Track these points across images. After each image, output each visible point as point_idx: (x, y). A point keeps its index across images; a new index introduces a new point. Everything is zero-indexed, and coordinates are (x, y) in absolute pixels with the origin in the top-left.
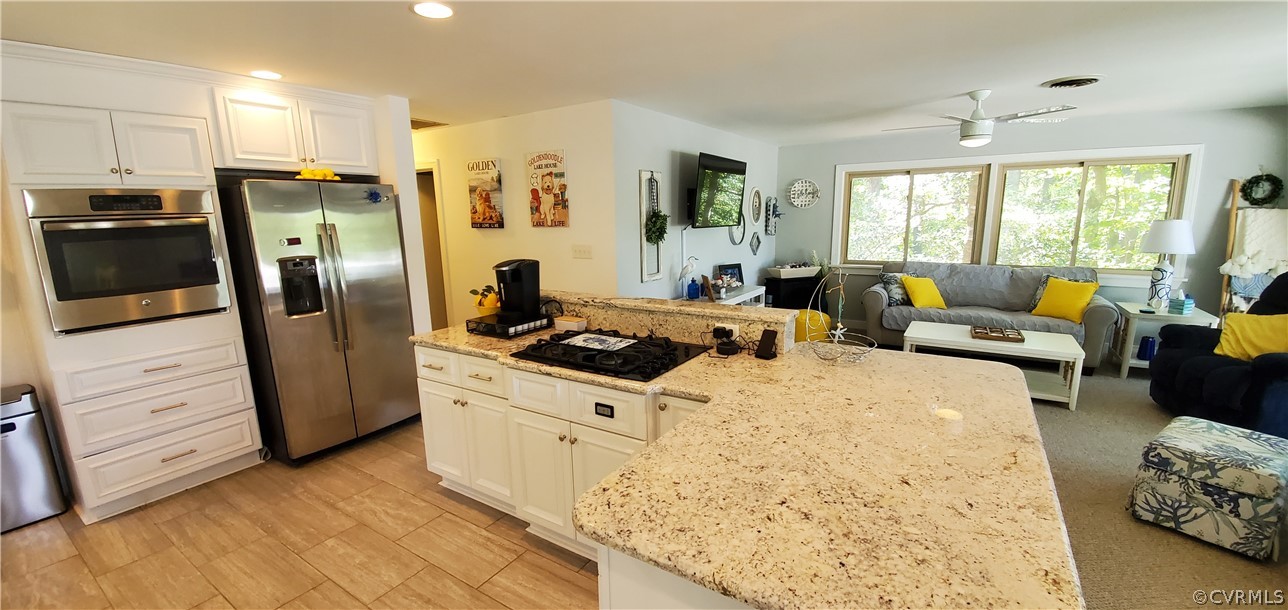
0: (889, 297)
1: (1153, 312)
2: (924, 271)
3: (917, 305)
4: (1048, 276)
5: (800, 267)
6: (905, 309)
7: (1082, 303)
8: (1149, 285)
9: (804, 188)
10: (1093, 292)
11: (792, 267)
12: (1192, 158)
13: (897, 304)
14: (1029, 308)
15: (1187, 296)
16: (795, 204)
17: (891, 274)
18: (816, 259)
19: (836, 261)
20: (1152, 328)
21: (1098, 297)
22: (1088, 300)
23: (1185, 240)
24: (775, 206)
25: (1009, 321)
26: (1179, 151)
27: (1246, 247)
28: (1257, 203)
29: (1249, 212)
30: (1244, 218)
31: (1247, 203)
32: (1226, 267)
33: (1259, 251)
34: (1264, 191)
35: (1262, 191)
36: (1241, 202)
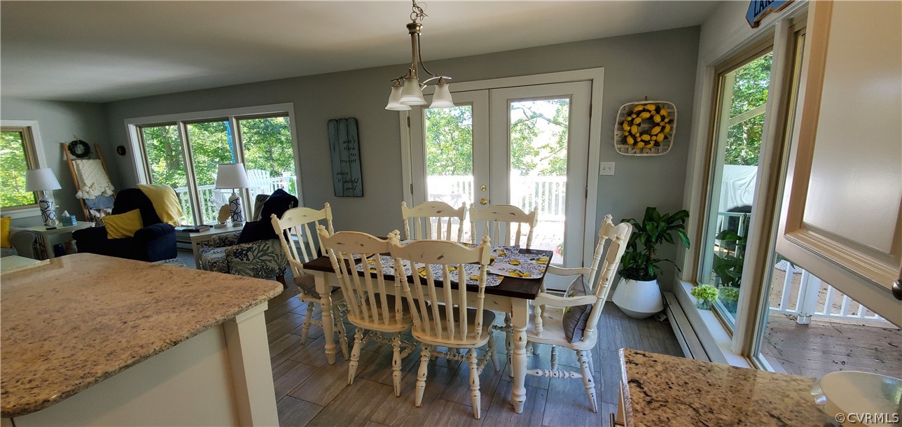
1: (53, 228)
10: (9, 224)
12: (32, 130)
15: (70, 214)
26: (22, 124)
27: (86, 182)
28: (80, 156)
29: (79, 161)
30: (77, 165)
31: (74, 157)
32: (80, 194)
33: (93, 184)
34: (82, 149)
35: (80, 149)
36: (72, 157)
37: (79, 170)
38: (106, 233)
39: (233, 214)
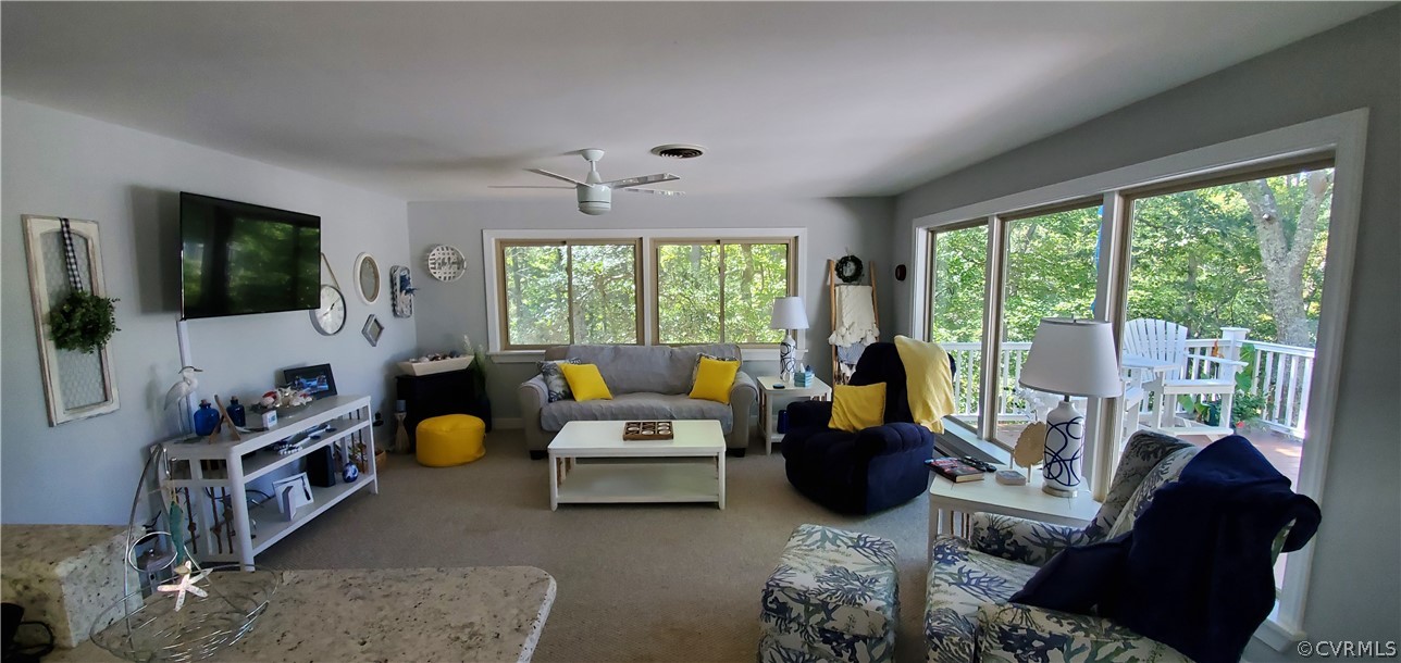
0: (550, 391)
1: (783, 387)
2: (586, 356)
3: (580, 397)
4: (701, 355)
5: (444, 358)
6: (565, 404)
7: (728, 383)
8: (779, 359)
9: (447, 257)
10: (735, 370)
11: (432, 360)
12: (800, 239)
13: (559, 399)
14: (685, 389)
15: (807, 369)
16: (437, 276)
17: (551, 363)
18: (469, 348)
19: (496, 347)
20: (784, 401)
21: (742, 374)
22: (732, 380)
23: (800, 316)
24: (403, 279)
25: (668, 408)
26: (790, 233)
27: (844, 320)
28: (847, 280)
29: (844, 287)
30: (840, 294)
31: (841, 281)
32: (833, 339)
33: (853, 323)
34: (850, 270)
35: (849, 270)
36: (837, 280)
37: (840, 301)
38: (830, 415)
39: (1049, 459)
